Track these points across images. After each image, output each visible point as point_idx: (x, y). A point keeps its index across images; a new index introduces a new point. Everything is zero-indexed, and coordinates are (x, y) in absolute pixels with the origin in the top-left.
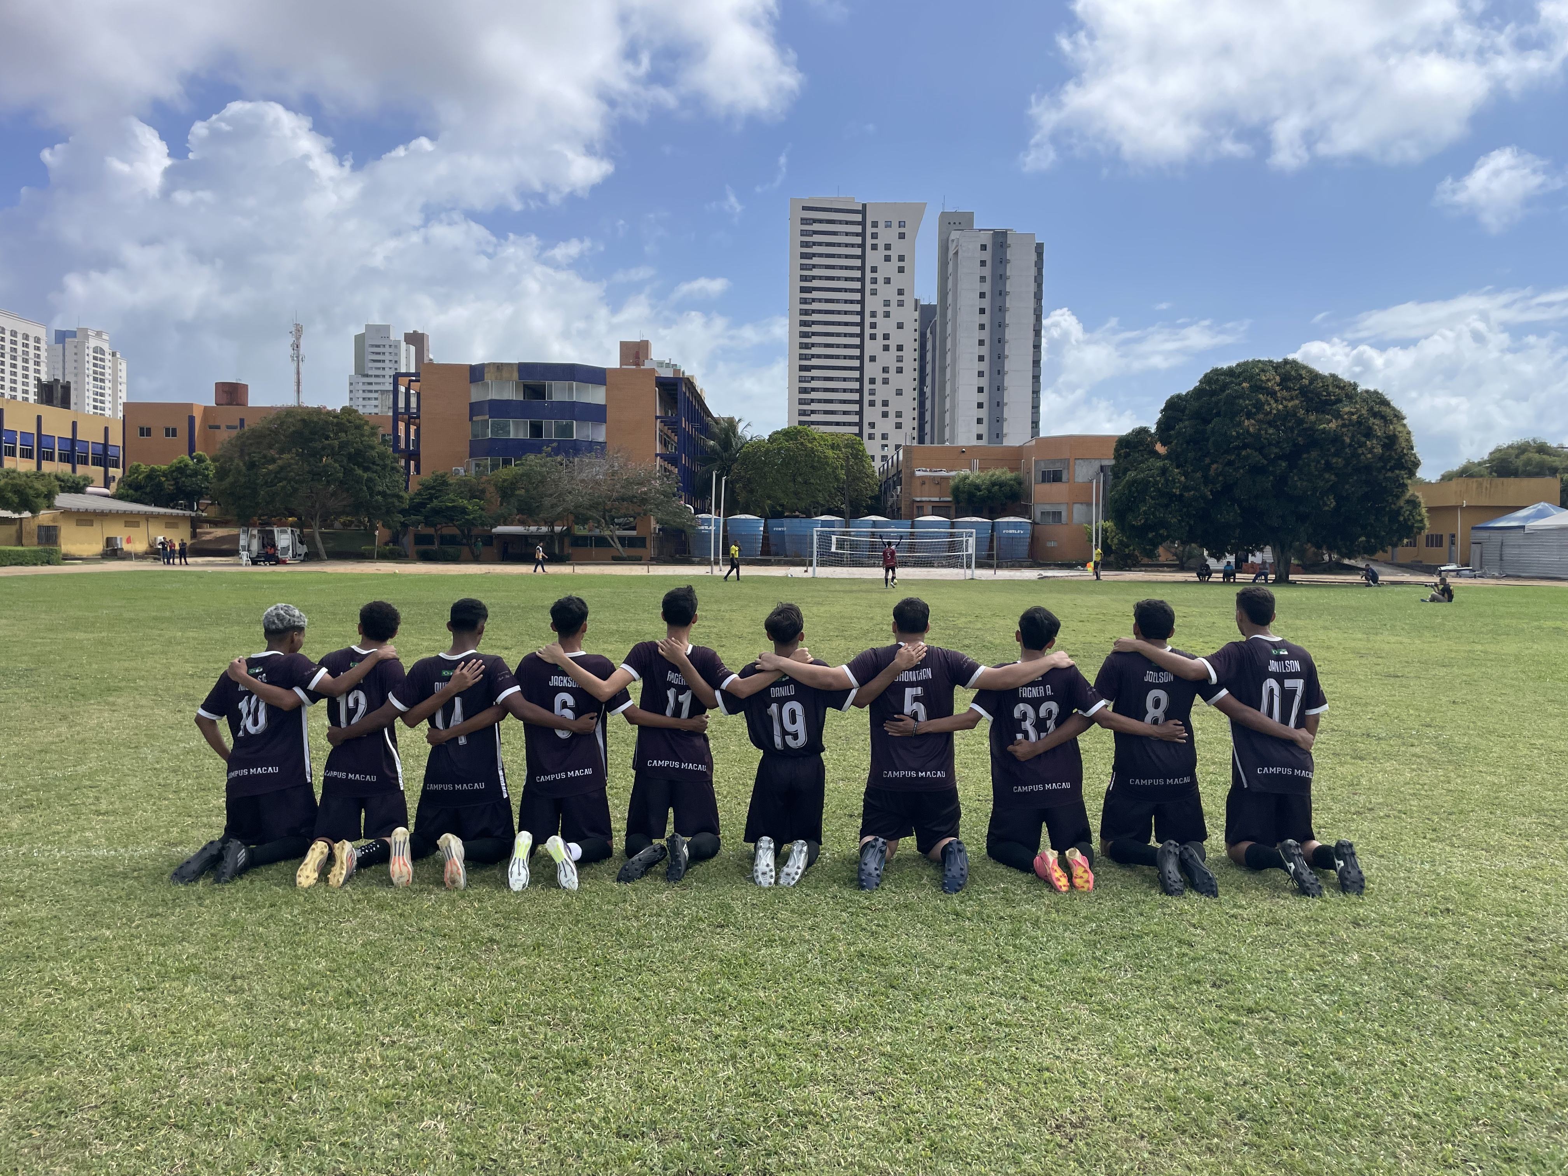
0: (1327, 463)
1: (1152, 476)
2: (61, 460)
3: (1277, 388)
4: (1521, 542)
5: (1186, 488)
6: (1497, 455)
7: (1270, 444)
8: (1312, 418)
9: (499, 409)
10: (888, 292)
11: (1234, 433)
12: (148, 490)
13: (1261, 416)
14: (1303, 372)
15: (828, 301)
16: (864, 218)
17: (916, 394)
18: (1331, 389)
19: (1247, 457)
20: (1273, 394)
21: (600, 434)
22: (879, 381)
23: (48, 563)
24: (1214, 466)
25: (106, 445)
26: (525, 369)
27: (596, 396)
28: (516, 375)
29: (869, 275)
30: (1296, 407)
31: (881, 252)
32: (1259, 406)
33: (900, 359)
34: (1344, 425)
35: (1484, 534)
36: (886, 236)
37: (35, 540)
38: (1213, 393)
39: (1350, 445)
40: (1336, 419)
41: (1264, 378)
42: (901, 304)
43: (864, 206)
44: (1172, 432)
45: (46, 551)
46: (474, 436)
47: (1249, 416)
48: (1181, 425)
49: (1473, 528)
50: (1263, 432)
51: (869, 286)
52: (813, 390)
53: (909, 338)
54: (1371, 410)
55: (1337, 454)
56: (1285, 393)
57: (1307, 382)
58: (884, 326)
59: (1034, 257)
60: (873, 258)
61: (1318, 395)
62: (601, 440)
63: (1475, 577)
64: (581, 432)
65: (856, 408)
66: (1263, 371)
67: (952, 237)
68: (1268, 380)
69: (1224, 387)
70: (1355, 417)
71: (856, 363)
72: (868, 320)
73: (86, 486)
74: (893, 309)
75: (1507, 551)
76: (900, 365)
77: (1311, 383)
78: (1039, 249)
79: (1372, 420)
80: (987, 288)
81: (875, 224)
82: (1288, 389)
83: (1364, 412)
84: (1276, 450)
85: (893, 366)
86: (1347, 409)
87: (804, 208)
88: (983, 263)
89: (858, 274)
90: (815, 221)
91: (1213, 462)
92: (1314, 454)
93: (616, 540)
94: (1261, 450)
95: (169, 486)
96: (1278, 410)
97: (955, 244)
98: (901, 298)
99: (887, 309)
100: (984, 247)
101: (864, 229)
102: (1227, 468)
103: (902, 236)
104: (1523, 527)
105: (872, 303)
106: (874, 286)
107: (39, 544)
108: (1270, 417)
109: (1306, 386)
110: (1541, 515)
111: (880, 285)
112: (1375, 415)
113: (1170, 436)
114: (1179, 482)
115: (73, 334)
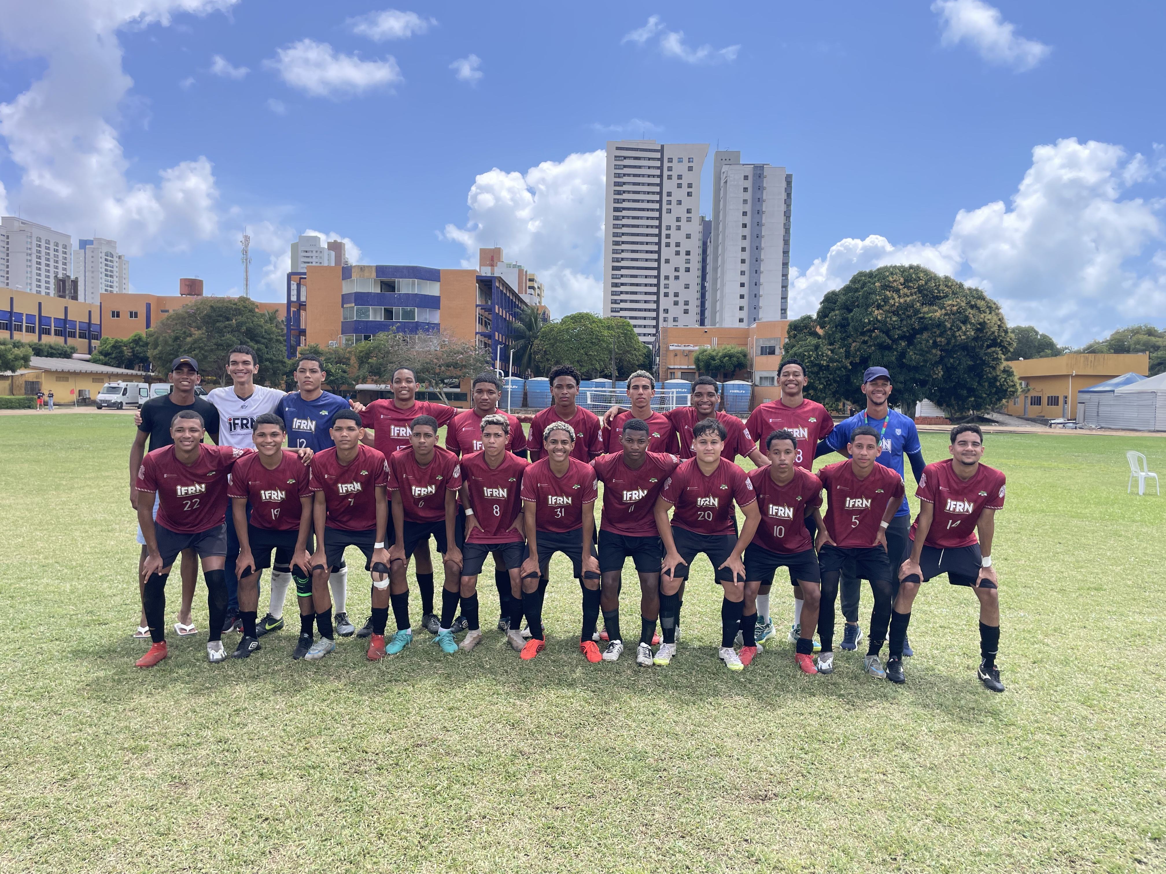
0: (935, 342)
1: (808, 351)
2: (56, 334)
3: (901, 287)
4: (1112, 403)
5: (832, 360)
6: (1117, 337)
7: (894, 328)
8: (925, 309)
9: (361, 299)
10: (680, 211)
11: (866, 321)
12: (113, 356)
13: (887, 308)
14: (921, 275)
15: (634, 218)
16: (662, 155)
17: (699, 288)
18: (941, 287)
19: (877, 337)
20: (897, 291)
21: (435, 317)
22: (672, 278)
23: (29, 407)
24: (854, 344)
25: (90, 324)
26: (381, 270)
27: (433, 289)
28: (374, 275)
29: (665, 198)
30: (914, 300)
31: (675, 181)
32: (886, 300)
33: (688, 261)
34: (946, 314)
35: (1087, 396)
36: (679, 169)
37: (23, 391)
38: (856, 290)
39: (951, 329)
40: (941, 310)
41: (891, 279)
42: (689, 220)
43: (662, 146)
44: (827, 319)
45: (28, 399)
46: (345, 318)
47: (879, 307)
48: (833, 313)
49: (1080, 392)
50: (888, 319)
51: (665, 207)
52: (622, 284)
53: (694, 245)
54: (968, 303)
55: (941, 335)
56: (906, 290)
57: (923, 282)
58: (676, 236)
59: (784, 184)
60: (669, 186)
61: (932, 292)
62: (436, 322)
63: (1076, 428)
64: (420, 316)
65: (654, 298)
66: (892, 274)
67: (723, 170)
68: (895, 281)
69: (864, 285)
70: (955, 308)
71: (655, 265)
72: (664, 232)
73: (72, 353)
74: (683, 223)
75: (1101, 409)
76: (688, 266)
77: (926, 283)
78: (789, 180)
79: (970, 310)
80: (748, 208)
81: (670, 160)
82: (909, 288)
83: (963, 304)
84: (898, 332)
85: (682, 267)
86: (950, 302)
87: (618, 148)
88: (745, 190)
89: (657, 198)
90: (625, 158)
91: (854, 341)
92: (925, 335)
93: (444, 396)
94: (887, 333)
95: (127, 352)
96: (900, 303)
97: (725, 175)
98: (689, 215)
99: (678, 224)
100: (746, 178)
101: (662, 164)
102: (862, 346)
103: (690, 169)
104: (1113, 391)
105: (668, 220)
106: (669, 207)
107: (26, 394)
108: (894, 308)
109: (922, 286)
110: (1128, 382)
111: (674, 206)
112: (972, 307)
113: (825, 322)
114: (827, 356)
115: (91, 242)
